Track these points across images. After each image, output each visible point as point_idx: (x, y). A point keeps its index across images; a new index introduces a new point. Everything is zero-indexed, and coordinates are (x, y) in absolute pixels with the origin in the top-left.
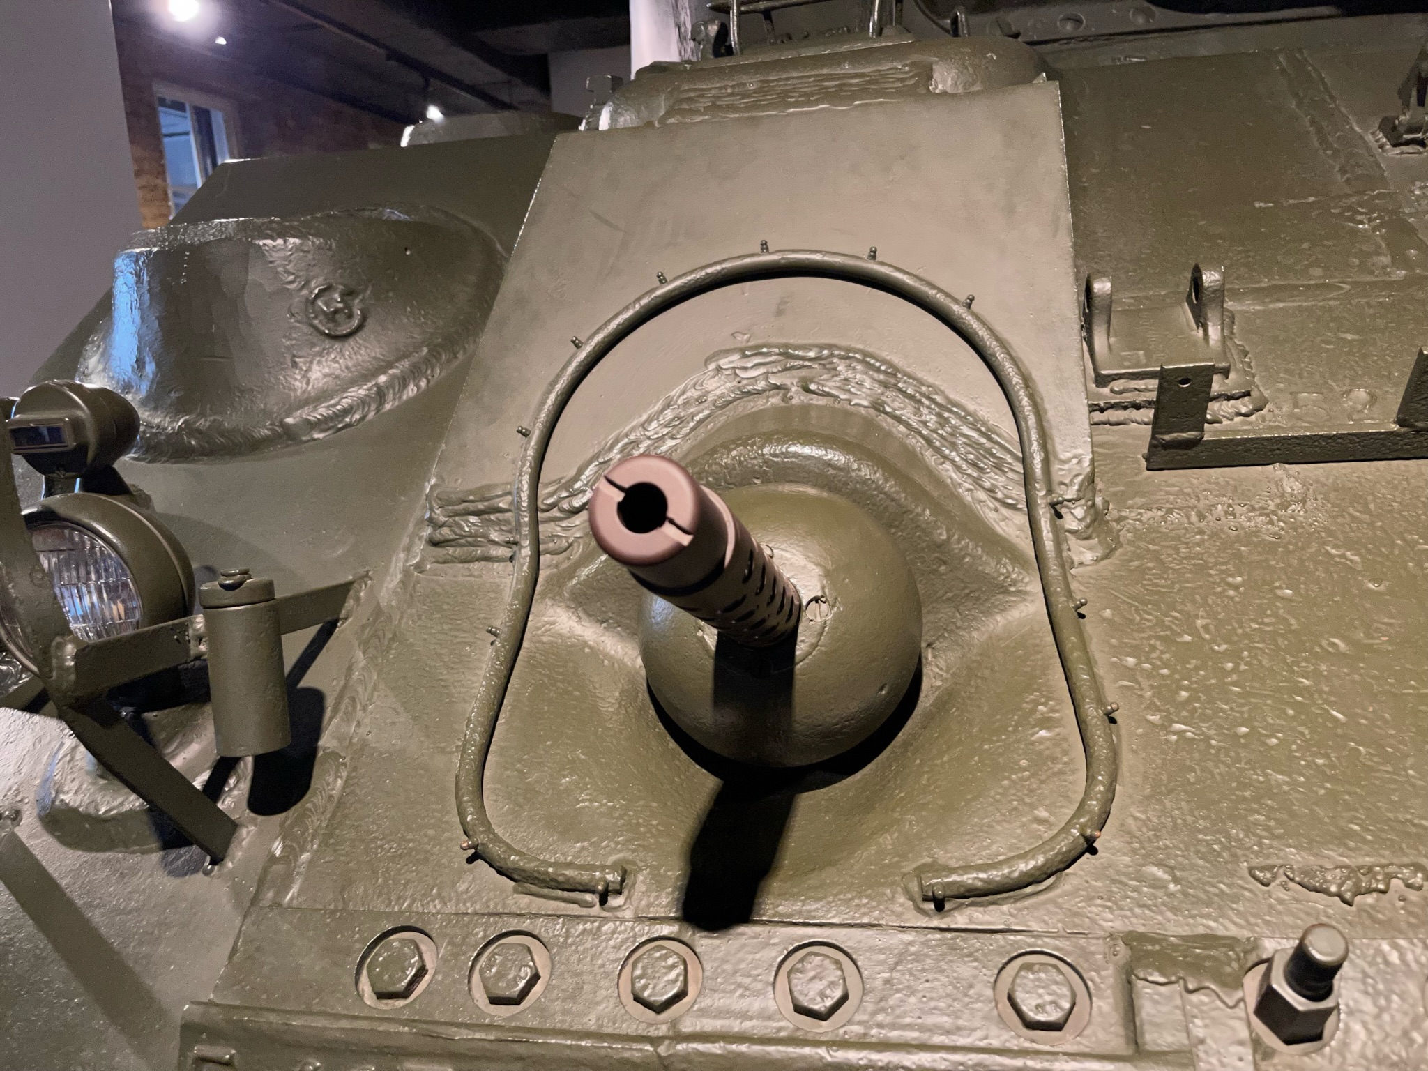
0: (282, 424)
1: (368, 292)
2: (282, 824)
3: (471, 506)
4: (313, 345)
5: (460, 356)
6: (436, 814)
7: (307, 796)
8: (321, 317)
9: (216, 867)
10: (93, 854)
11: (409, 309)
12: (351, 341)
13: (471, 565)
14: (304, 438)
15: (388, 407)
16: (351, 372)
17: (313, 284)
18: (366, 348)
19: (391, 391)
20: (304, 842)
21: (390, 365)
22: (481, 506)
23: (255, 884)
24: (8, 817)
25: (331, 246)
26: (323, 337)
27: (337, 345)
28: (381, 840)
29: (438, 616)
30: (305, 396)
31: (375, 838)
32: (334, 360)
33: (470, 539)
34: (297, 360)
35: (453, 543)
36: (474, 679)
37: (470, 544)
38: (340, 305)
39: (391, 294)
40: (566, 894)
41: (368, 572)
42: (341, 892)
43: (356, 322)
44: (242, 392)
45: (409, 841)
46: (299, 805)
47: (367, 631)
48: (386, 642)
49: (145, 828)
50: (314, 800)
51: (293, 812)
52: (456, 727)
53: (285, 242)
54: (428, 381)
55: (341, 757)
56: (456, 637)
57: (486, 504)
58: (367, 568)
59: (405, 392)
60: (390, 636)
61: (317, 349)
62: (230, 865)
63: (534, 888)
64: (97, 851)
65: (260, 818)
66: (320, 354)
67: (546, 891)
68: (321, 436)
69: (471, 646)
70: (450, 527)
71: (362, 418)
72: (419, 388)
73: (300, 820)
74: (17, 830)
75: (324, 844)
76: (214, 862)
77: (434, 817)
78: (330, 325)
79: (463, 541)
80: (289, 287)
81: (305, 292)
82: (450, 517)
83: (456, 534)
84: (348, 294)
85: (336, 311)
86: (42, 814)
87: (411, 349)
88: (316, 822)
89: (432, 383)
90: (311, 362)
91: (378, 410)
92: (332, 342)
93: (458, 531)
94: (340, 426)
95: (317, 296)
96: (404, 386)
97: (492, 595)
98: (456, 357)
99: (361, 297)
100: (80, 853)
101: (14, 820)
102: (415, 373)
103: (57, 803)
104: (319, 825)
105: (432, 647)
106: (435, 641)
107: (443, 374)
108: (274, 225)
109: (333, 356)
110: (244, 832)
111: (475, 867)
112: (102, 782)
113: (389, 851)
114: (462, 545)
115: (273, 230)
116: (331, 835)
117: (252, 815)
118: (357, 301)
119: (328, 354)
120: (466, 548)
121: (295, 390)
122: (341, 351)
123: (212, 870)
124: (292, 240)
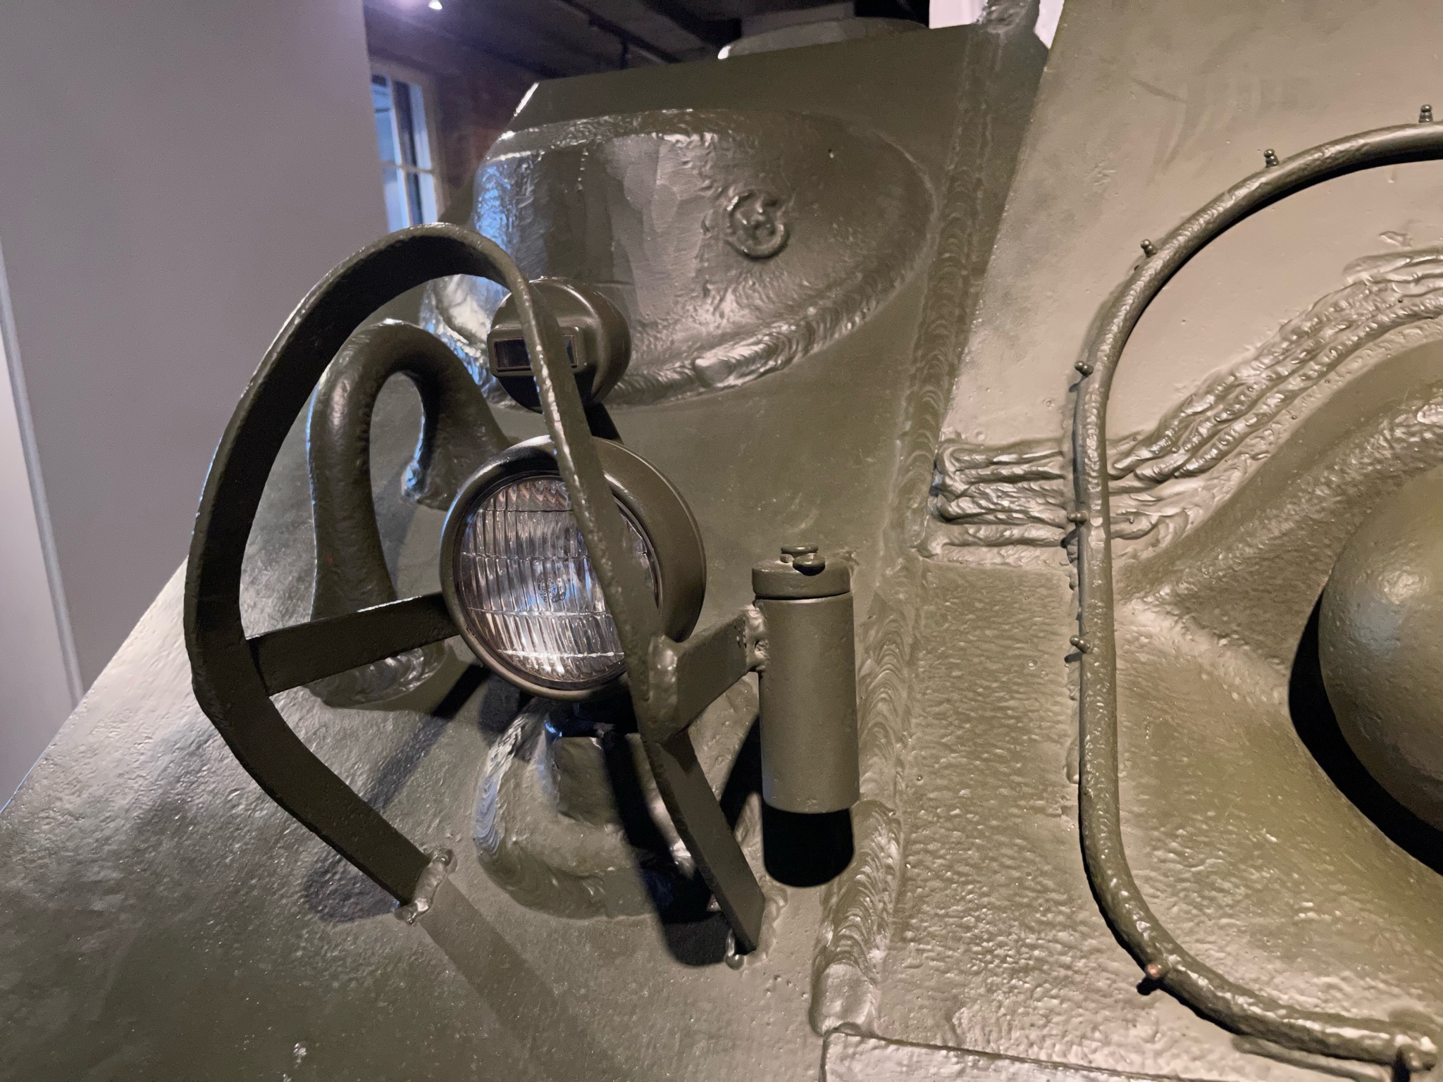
0: (694, 367)
1: (791, 204)
2: (826, 900)
3: (1005, 471)
4: (728, 268)
5: (897, 284)
6: (1063, 908)
7: (853, 864)
8: (741, 232)
9: (746, 958)
10: (564, 920)
11: (835, 226)
12: (772, 263)
13: (1003, 551)
14: (720, 385)
15: (816, 348)
16: (774, 303)
17: (731, 192)
18: (790, 273)
19: (822, 326)
20: (869, 933)
21: (820, 294)
22: (1019, 470)
23: (808, 988)
24: (438, 860)
25: (753, 142)
26: (740, 259)
27: (757, 267)
28: (988, 941)
29: (971, 616)
30: (720, 332)
31: (976, 937)
32: (753, 288)
33: (1001, 516)
34: (710, 287)
35: (976, 520)
36: (1056, 708)
37: (1001, 522)
38: (761, 218)
39: (815, 206)
40: (1333, 1063)
41: (850, 553)
42: (948, 1018)
43: (777, 240)
44: (644, 325)
45: (1033, 947)
46: (845, 875)
47: (872, 633)
48: (907, 650)
49: (635, 890)
50: (867, 869)
51: (838, 885)
52: (1052, 777)
53: (702, 138)
54: (864, 316)
55: (890, 810)
56: (1008, 647)
57: (1026, 467)
58: (847, 549)
59: (837, 328)
60: (910, 641)
61: (733, 272)
62: (764, 956)
63: (1273, 1047)
64: (570, 916)
65: (790, 890)
66: (737, 280)
67: (1297, 1055)
68: (739, 382)
69: (1035, 663)
70: (972, 497)
71: (788, 361)
72: (853, 324)
73: (851, 898)
74: (451, 877)
75: (900, 939)
76: (742, 949)
77: (1060, 912)
78: (750, 242)
79: (991, 517)
80: (702, 194)
81: (723, 201)
82: (972, 483)
83: (980, 507)
84: (771, 204)
85: (758, 226)
86: (487, 858)
87: (843, 275)
88: (875, 902)
89: (868, 319)
90: (726, 290)
91: (806, 350)
92: (751, 264)
93: (983, 503)
94: (762, 370)
95: (737, 206)
96: (836, 321)
97: (1044, 591)
98: (893, 286)
99: (783, 209)
100: (546, 916)
101: (446, 863)
102: (846, 307)
103: (509, 845)
104: (884, 909)
105: (976, 660)
106: (979, 652)
107: (881, 307)
108: (688, 118)
109: (751, 283)
110: (773, 908)
111: (1155, 1000)
112: (566, 821)
113: (1004, 961)
114: (989, 523)
115: (686, 122)
116: (907, 927)
117: (778, 884)
118: (779, 214)
119: (746, 280)
120: (994, 527)
121: (707, 324)
122: (761, 276)
123: (740, 963)
124: (708, 136)
